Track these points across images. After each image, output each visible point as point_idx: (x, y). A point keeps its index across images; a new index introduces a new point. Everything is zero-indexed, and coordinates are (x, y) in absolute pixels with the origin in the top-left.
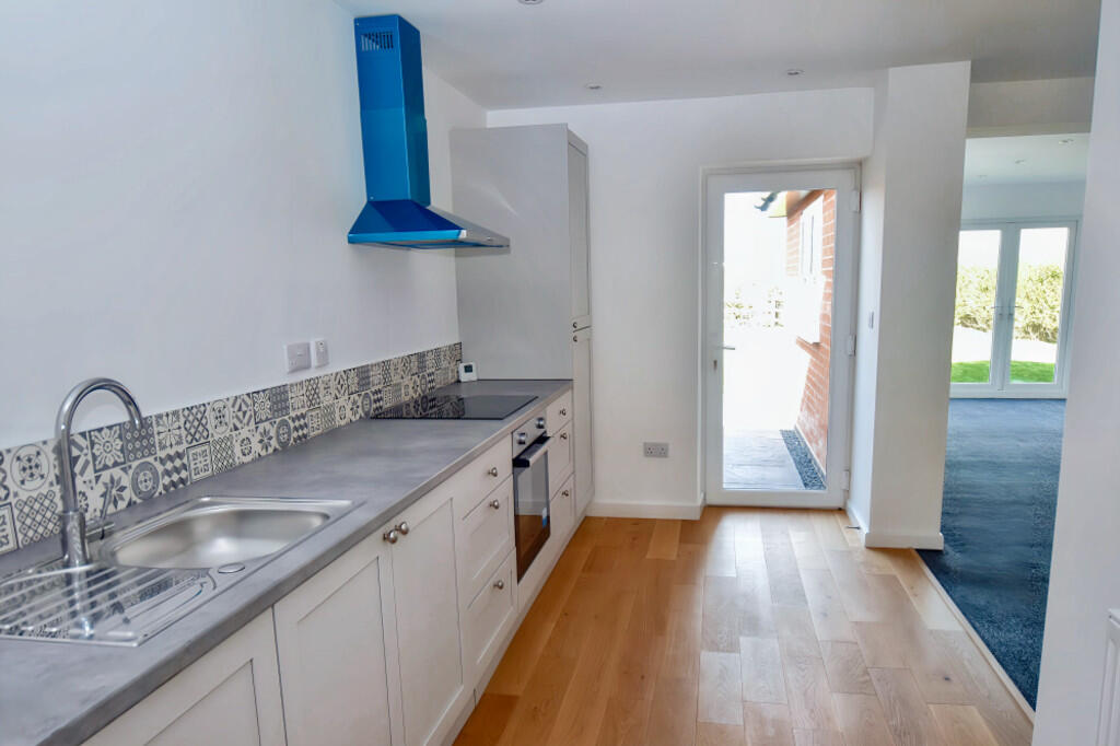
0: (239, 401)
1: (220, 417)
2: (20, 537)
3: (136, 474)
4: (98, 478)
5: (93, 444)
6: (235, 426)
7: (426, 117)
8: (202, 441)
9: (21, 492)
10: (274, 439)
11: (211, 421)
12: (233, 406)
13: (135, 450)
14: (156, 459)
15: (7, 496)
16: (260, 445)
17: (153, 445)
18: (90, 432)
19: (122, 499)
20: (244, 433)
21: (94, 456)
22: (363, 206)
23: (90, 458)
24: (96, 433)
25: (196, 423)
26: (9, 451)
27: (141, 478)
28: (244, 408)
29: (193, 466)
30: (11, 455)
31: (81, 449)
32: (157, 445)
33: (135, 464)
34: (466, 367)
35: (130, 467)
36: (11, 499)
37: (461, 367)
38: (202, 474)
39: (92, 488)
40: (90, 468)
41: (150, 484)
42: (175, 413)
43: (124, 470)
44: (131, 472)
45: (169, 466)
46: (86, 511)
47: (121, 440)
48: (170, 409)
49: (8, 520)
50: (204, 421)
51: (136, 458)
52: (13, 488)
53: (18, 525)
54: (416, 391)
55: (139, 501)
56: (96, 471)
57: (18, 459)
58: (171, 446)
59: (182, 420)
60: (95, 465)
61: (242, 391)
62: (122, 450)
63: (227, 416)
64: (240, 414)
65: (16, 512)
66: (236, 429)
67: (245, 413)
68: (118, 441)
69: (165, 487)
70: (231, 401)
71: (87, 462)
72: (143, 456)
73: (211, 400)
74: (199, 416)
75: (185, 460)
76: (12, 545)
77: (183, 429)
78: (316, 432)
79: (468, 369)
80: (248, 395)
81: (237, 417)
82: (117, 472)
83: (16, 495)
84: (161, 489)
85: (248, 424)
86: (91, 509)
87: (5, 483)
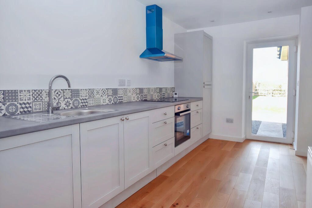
0: (103, 90)
1: (98, 93)
2: (44, 109)
3: (74, 101)
4: (64, 100)
5: (64, 92)
6: (102, 95)
7: (163, 28)
8: (92, 97)
9: (45, 99)
10: (113, 101)
11: (95, 93)
12: (102, 91)
13: (74, 96)
14: (79, 99)
15: (42, 99)
16: (108, 101)
17: (79, 96)
18: (64, 90)
19: (70, 106)
20: (104, 97)
21: (64, 95)
22: (145, 49)
23: (63, 95)
24: (65, 90)
25: (91, 93)
26: (44, 90)
27: (75, 102)
28: (105, 92)
29: (89, 102)
30: (44, 91)
31: (61, 93)
32: (80, 96)
33: (74, 99)
34: (175, 93)
35: (73, 99)
36: (43, 100)
37: (174, 93)
38: (91, 105)
39: (62, 102)
40: (63, 98)
41: (77, 104)
42: (86, 90)
43: (71, 100)
44: (73, 101)
45: (83, 101)
46: (60, 107)
47: (71, 93)
48: (85, 88)
49: (41, 104)
50: (93, 93)
51: (74, 98)
52: (43, 98)
53: (44, 106)
54: (158, 97)
55: (74, 107)
56: (64, 98)
57: (46, 92)
58: (84, 97)
59: (88, 91)
60: (64, 97)
61: (105, 87)
62: (71, 95)
63: (100, 93)
64: (104, 93)
65: (44, 103)
66: (102, 96)
67: (105, 93)
68: (70, 93)
69: (81, 106)
70: (101, 89)
71: (62, 96)
72: (76, 98)
73: (96, 88)
74: (92, 91)
75: (87, 101)
76: (41, 110)
77: (87, 94)
78: (125, 102)
79: (176, 94)
80: (106, 89)
81: (103, 93)
82: (69, 100)
83: (44, 100)
84: (80, 106)
85: (106, 95)
86: (61, 107)
87: (42, 97)
